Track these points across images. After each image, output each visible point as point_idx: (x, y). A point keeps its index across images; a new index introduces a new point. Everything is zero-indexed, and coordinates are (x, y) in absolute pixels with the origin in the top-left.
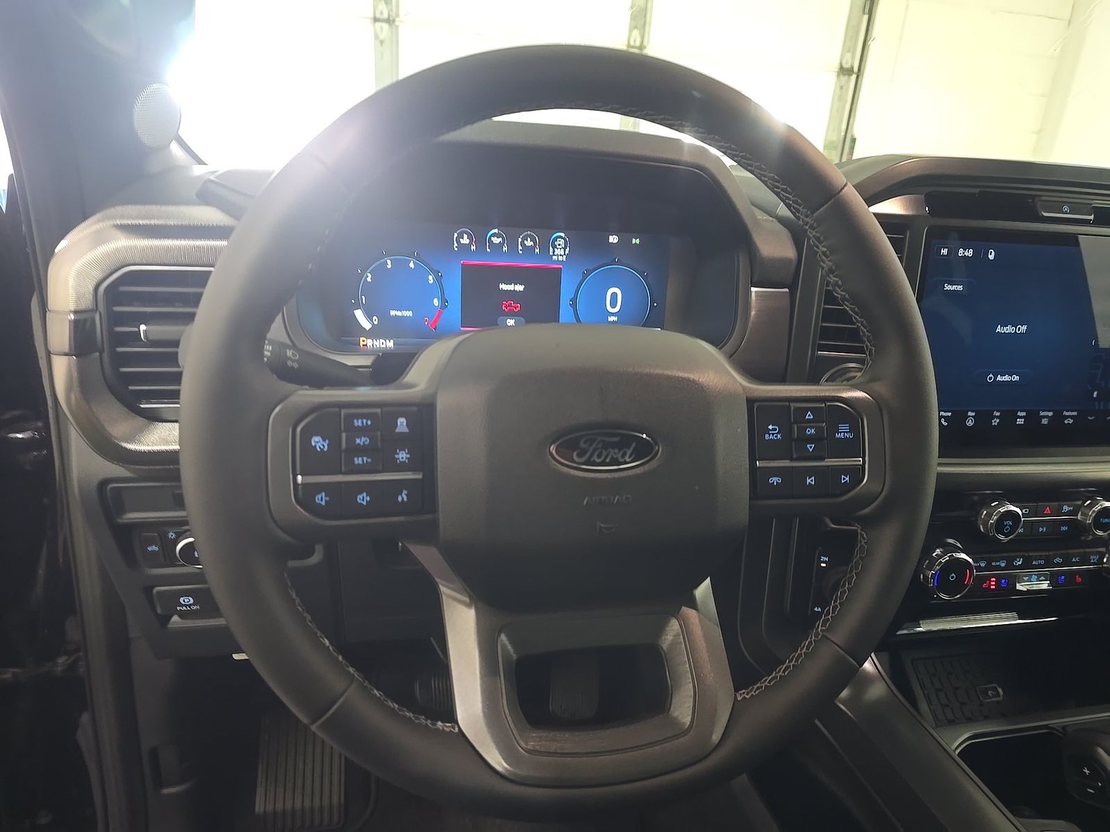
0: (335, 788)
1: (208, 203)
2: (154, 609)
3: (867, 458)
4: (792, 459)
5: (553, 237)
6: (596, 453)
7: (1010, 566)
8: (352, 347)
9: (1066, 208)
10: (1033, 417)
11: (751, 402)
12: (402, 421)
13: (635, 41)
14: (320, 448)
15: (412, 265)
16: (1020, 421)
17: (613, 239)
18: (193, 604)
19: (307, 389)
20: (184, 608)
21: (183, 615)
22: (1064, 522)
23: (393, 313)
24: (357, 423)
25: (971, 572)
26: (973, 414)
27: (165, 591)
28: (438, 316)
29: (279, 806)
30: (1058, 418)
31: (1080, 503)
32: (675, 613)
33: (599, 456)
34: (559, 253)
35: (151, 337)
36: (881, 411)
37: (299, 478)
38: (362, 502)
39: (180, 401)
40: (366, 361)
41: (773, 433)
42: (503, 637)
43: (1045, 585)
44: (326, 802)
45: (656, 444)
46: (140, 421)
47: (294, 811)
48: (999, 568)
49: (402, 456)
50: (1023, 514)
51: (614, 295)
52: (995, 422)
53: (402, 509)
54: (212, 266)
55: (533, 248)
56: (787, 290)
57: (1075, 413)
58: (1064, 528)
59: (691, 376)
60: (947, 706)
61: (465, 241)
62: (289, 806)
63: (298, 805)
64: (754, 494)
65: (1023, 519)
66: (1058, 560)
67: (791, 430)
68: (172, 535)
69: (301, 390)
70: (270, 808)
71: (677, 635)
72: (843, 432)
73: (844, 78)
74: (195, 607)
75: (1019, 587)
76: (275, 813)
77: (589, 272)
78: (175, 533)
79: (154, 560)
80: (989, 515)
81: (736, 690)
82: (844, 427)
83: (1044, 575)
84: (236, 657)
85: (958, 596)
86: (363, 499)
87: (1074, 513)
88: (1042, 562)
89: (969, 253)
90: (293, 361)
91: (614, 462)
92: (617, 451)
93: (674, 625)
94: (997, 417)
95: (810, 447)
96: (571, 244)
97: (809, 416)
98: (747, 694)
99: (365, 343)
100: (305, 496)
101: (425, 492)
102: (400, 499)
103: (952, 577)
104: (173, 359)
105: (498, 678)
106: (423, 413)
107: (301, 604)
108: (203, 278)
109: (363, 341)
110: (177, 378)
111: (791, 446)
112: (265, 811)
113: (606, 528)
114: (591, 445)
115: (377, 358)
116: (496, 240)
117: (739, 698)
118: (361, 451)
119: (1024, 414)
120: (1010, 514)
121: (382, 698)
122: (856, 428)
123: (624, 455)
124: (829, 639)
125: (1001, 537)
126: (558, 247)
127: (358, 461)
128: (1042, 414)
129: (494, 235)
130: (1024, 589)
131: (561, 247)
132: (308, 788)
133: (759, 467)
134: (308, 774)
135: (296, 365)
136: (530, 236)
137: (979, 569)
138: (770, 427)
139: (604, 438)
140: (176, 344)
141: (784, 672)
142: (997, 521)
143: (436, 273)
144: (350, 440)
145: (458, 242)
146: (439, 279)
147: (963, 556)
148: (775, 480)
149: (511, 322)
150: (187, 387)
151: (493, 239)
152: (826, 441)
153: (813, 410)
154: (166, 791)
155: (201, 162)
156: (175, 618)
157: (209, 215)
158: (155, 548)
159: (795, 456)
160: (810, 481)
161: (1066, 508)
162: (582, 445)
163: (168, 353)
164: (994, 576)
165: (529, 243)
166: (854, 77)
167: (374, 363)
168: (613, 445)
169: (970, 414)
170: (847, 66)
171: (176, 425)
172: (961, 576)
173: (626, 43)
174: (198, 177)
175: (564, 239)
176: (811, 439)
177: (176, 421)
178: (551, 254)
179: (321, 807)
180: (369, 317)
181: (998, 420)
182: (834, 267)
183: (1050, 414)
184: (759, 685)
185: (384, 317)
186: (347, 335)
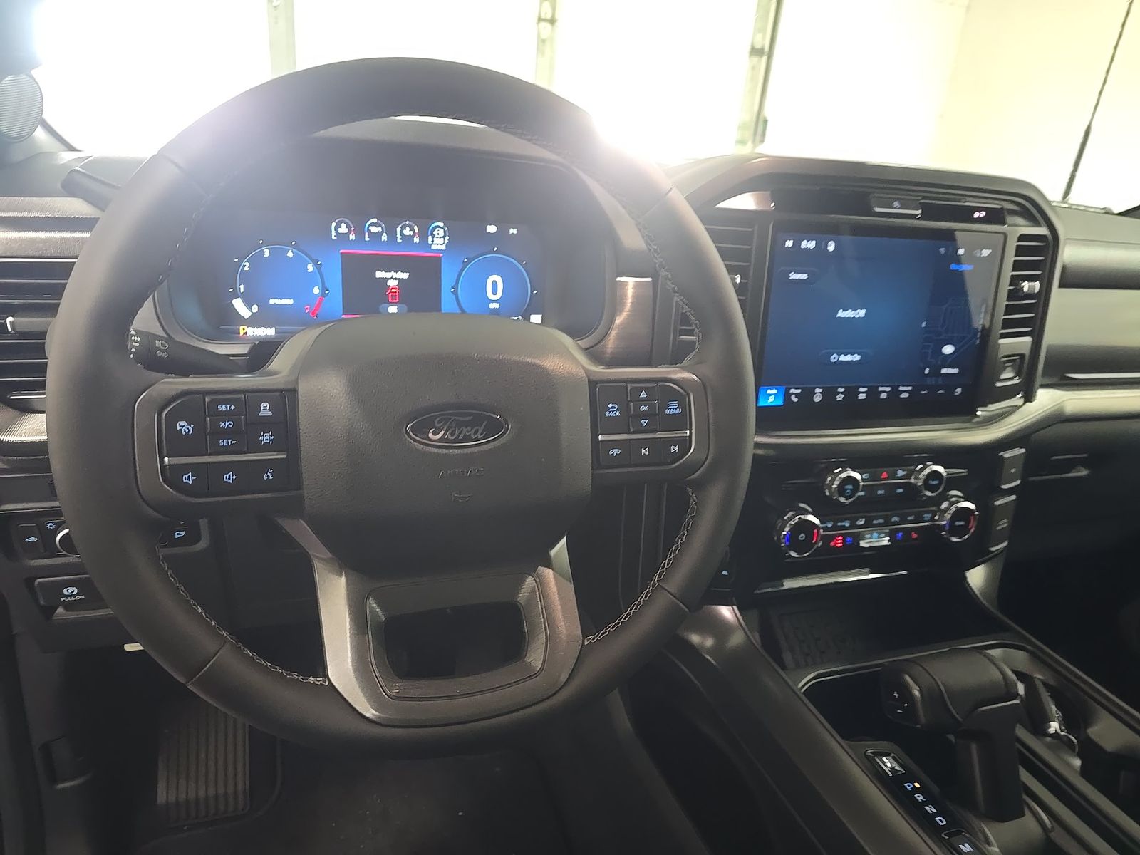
0: (240, 776)
1: (72, 195)
2: (37, 601)
3: (693, 431)
4: (629, 433)
5: (431, 228)
6: (451, 430)
7: (853, 526)
8: (230, 336)
9: (896, 204)
10: (873, 392)
11: (592, 384)
12: (265, 406)
13: (546, 13)
14: (185, 431)
15: (290, 254)
16: (862, 396)
17: (491, 229)
18: (77, 595)
19: (173, 378)
20: (69, 599)
21: (69, 606)
22: (899, 485)
23: (272, 301)
24: (222, 408)
25: (818, 532)
26: (821, 390)
27: (48, 582)
28: (319, 304)
29: (183, 797)
30: (895, 392)
31: (912, 467)
32: (532, 571)
33: (452, 434)
34: (439, 241)
35: (18, 329)
36: (705, 389)
37: (166, 459)
38: (228, 480)
39: (46, 391)
40: (242, 349)
41: (613, 411)
42: (371, 601)
43: (886, 541)
44: (230, 790)
45: (507, 422)
46: (13, 412)
47: (197, 800)
48: (844, 528)
49: (266, 438)
50: (862, 479)
51: (495, 284)
52: (840, 397)
53: (268, 487)
54: (76, 258)
55: (411, 237)
56: (649, 279)
57: (910, 388)
58: (900, 491)
59: (537, 361)
60: (808, 655)
61: (343, 229)
62: (192, 795)
63: (202, 793)
64: (596, 464)
65: (862, 484)
66: (895, 519)
67: (628, 407)
68: (50, 525)
69: (165, 378)
70: (172, 799)
71: (533, 591)
72: (673, 409)
73: (755, 59)
74: (80, 597)
75: (863, 544)
76: (177, 803)
77: (469, 260)
78: (55, 523)
79: (33, 551)
80: (832, 481)
81: (584, 637)
82: (673, 404)
83: (885, 533)
84: (128, 647)
85: (807, 554)
86: (229, 477)
87: (908, 476)
88: (881, 521)
89: (812, 245)
90: (163, 351)
91: (467, 439)
92: (469, 429)
93: (530, 582)
94: (842, 393)
95: (644, 422)
96: (451, 233)
97: (644, 395)
98: (593, 639)
99: (245, 331)
100: (172, 475)
101: (290, 471)
102: (265, 478)
103: (802, 537)
104: (40, 350)
105: (367, 636)
106: (286, 398)
107: (173, 575)
108: (66, 270)
109: (242, 329)
110: (42, 369)
111: (628, 421)
112: (167, 802)
113: (460, 498)
114: (445, 424)
115: (253, 346)
116: (374, 230)
117: (586, 643)
118: (226, 433)
119: (865, 389)
120: (850, 479)
121: (254, 658)
122: (683, 404)
123: (476, 433)
124: (663, 588)
125: (842, 500)
126: (437, 236)
127: (223, 443)
128: (881, 389)
129: (372, 224)
130: (867, 546)
131: (439, 236)
132: (212, 777)
133: (601, 441)
134: (211, 763)
135: (165, 355)
136: (408, 225)
137: (826, 529)
138: (610, 405)
139: (456, 418)
140: (43, 335)
141: (625, 619)
142: (839, 485)
143: (315, 262)
144: (215, 424)
145: (337, 231)
146: (318, 267)
147: (811, 518)
148: (615, 451)
149: (393, 309)
150: (52, 379)
151: (371, 228)
152: (658, 417)
153: (646, 389)
154: (61, 786)
155: (71, 149)
156: (60, 610)
157: (75, 207)
158: (33, 539)
159: (632, 430)
160: (645, 451)
161: (900, 473)
162: (437, 425)
163: (35, 344)
164: (840, 535)
165: (407, 232)
166: (764, 59)
167: (250, 351)
168: (466, 424)
169: (818, 390)
170: (758, 46)
171: (44, 415)
172: (810, 536)
173: (537, 15)
174: (64, 166)
175: (443, 228)
176: (644, 415)
177: (44, 412)
178: (430, 242)
179: (226, 794)
180: (249, 305)
181: (843, 396)
182: (664, 263)
183: (888, 389)
184: (604, 631)
185: (264, 305)
186: (225, 324)
